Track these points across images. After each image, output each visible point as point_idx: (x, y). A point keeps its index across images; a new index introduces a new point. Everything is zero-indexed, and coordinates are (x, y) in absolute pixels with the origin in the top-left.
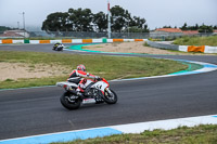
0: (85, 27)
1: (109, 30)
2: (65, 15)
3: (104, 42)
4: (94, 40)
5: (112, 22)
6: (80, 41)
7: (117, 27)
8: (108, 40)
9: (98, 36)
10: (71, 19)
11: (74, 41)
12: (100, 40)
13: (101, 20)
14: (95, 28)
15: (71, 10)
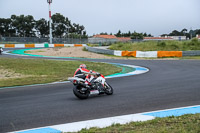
0: (27, 32)
1: (51, 35)
2: (8, 21)
3: (46, 47)
4: (37, 45)
5: (53, 28)
6: (23, 46)
7: (58, 33)
8: (50, 45)
9: (40, 41)
10: (14, 25)
11: (17, 46)
12: (42, 45)
13: (43, 27)
14: (38, 34)
15: (14, 17)
